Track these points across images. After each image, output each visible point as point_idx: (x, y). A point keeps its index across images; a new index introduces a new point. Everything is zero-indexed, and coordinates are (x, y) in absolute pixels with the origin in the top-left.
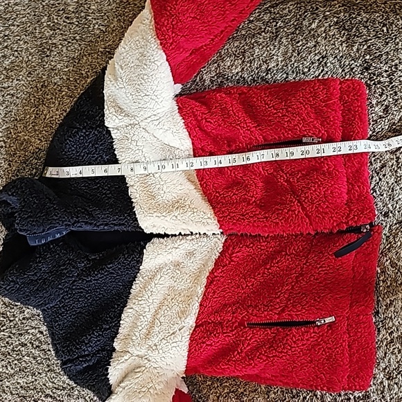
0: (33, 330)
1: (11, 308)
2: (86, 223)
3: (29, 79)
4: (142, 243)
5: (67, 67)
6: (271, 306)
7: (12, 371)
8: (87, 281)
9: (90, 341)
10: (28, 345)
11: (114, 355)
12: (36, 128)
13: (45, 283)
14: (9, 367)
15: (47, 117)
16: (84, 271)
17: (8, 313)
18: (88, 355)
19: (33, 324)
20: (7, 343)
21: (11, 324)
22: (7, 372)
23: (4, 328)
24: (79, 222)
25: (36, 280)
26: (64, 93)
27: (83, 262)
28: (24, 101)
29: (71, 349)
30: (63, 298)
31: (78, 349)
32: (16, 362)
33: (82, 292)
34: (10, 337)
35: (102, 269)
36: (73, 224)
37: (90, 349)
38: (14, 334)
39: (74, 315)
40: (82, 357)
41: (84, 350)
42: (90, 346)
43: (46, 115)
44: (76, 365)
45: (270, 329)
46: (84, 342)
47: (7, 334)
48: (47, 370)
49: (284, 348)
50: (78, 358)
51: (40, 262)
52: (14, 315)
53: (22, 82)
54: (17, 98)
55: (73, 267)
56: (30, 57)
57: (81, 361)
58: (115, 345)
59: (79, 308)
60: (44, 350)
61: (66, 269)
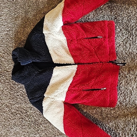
0: (21, 91)
1: (15, 85)
2: (38, 59)
3: (22, 20)
4: (53, 68)
5: (33, 17)
6: (89, 85)
7: (15, 103)
8: (38, 77)
9: (38, 93)
10: (19, 95)
11: (44, 98)
12: (24, 34)
13: (26, 77)
14: (14, 102)
15: (27, 31)
16: (37, 74)
17: (14, 86)
19: (21, 89)
20: (13, 95)
21: (15, 89)
22: (13, 103)
23: (13, 91)
24: (36, 59)
25: (24, 76)
26: (32, 25)
27: (37, 72)
28: (20, 27)
29: (33, 96)
30: (31, 81)
31: (34, 96)
32: (16, 100)
33: (36, 80)
34: (14, 93)
35: (42, 74)
36: (34, 60)
37: (38, 96)
38: (15, 92)
39: (34, 86)
40: (36, 98)
41: (36, 96)
42: (38, 95)
43: (26, 31)
44: (34, 100)
45: (88, 91)
46: (36, 94)
47: (13, 92)
48: (24, 102)
49: (92, 96)
50: (34, 98)
51: (25, 71)
52: (15, 87)
53: (20, 21)
54: (18, 26)
55: (34, 73)
56: (22, 14)
57: (35, 99)
58: (44, 95)
59: (35, 84)
60: (24, 97)
61: (32, 73)
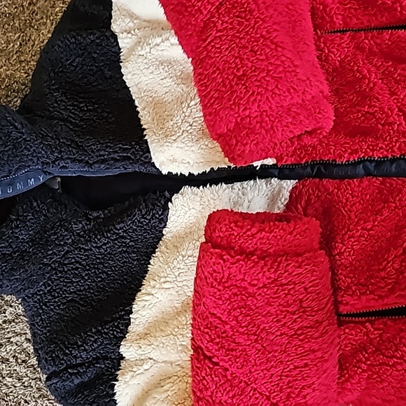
8: (86, 250)
9: (84, 342)
12: (22, 58)
13: (22, 258)
15: (36, 43)
16: (82, 236)
18: (81, 365)
24: (62, 158)
25: (10, 255)
26: (58, 9)
27: (80, 222)
29: (58, 356)
30: (49, 279)
31: (66, 355)
33: (77, 268)
35: (108, 231)
36: (54, 162)
37: (84, 355)
39: (64, 304)
40: (73, 367)
41: (75, 357)
42: (85, 350)
44: (64, 381)
46: (77, 343)
50: (66, 369)
51: (17, 227)
55: (66, 230)
57: (71, 374)
58: (122, 350)
59: (71, 293)
61: (55, 234)
